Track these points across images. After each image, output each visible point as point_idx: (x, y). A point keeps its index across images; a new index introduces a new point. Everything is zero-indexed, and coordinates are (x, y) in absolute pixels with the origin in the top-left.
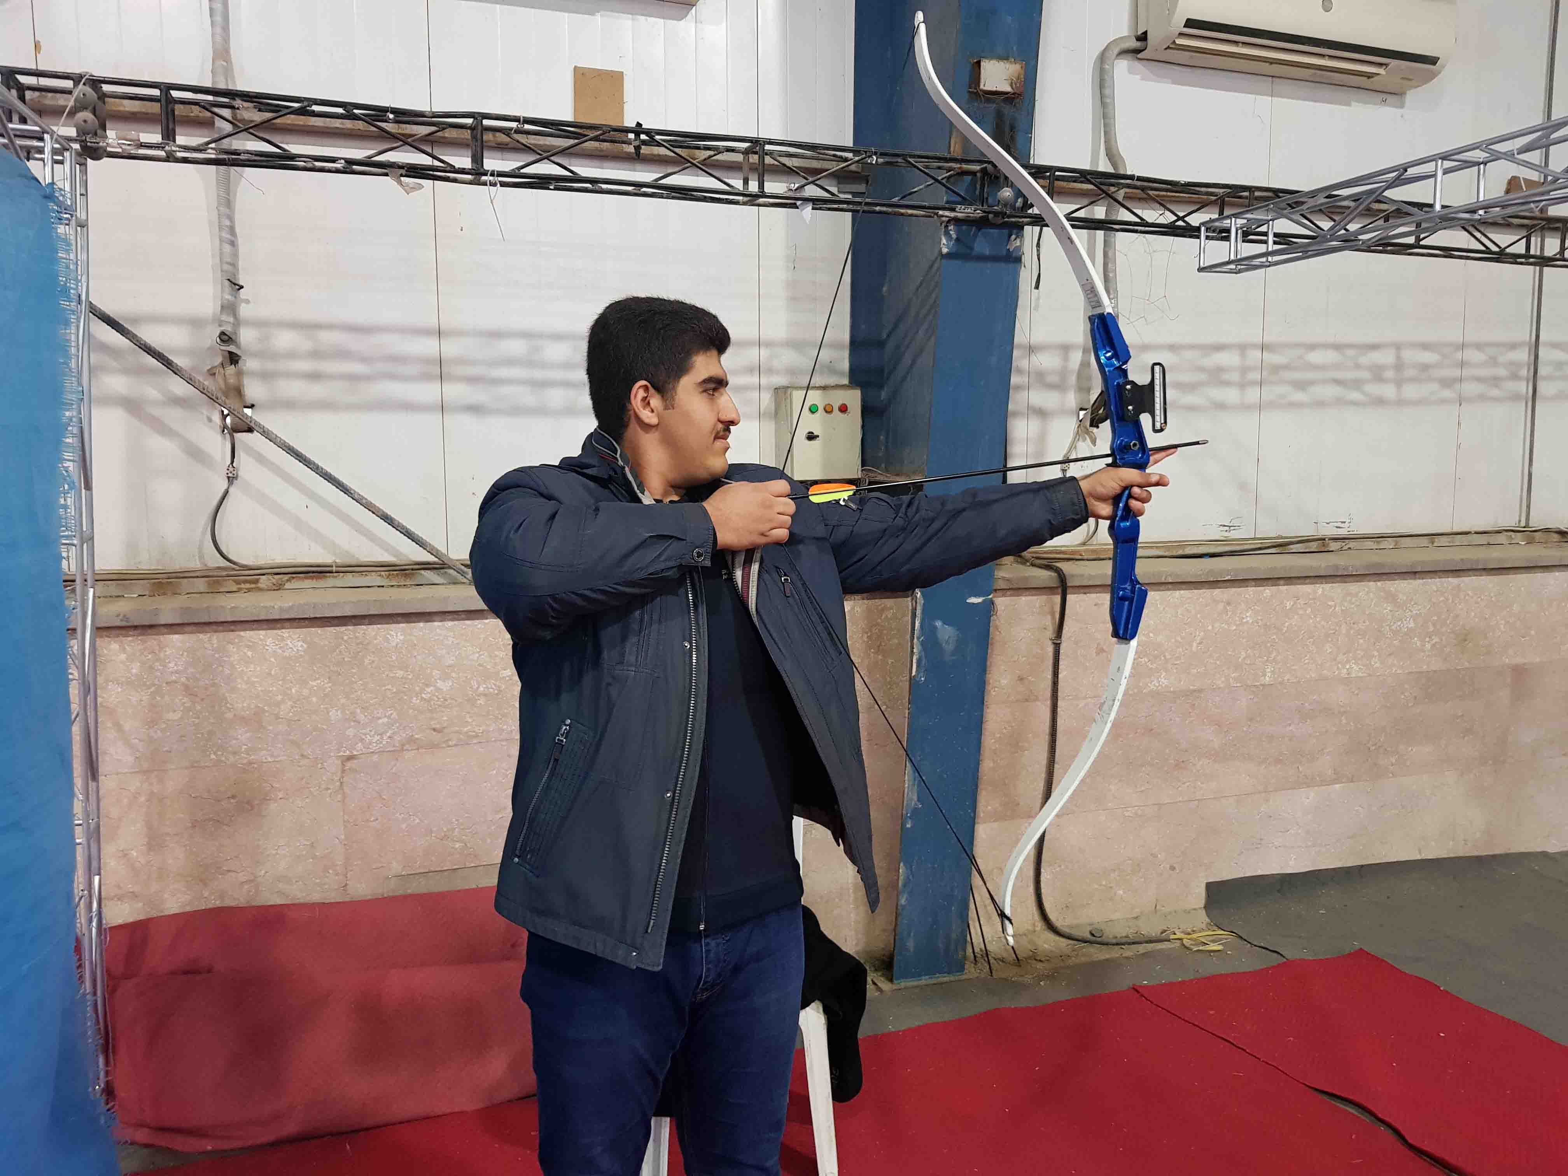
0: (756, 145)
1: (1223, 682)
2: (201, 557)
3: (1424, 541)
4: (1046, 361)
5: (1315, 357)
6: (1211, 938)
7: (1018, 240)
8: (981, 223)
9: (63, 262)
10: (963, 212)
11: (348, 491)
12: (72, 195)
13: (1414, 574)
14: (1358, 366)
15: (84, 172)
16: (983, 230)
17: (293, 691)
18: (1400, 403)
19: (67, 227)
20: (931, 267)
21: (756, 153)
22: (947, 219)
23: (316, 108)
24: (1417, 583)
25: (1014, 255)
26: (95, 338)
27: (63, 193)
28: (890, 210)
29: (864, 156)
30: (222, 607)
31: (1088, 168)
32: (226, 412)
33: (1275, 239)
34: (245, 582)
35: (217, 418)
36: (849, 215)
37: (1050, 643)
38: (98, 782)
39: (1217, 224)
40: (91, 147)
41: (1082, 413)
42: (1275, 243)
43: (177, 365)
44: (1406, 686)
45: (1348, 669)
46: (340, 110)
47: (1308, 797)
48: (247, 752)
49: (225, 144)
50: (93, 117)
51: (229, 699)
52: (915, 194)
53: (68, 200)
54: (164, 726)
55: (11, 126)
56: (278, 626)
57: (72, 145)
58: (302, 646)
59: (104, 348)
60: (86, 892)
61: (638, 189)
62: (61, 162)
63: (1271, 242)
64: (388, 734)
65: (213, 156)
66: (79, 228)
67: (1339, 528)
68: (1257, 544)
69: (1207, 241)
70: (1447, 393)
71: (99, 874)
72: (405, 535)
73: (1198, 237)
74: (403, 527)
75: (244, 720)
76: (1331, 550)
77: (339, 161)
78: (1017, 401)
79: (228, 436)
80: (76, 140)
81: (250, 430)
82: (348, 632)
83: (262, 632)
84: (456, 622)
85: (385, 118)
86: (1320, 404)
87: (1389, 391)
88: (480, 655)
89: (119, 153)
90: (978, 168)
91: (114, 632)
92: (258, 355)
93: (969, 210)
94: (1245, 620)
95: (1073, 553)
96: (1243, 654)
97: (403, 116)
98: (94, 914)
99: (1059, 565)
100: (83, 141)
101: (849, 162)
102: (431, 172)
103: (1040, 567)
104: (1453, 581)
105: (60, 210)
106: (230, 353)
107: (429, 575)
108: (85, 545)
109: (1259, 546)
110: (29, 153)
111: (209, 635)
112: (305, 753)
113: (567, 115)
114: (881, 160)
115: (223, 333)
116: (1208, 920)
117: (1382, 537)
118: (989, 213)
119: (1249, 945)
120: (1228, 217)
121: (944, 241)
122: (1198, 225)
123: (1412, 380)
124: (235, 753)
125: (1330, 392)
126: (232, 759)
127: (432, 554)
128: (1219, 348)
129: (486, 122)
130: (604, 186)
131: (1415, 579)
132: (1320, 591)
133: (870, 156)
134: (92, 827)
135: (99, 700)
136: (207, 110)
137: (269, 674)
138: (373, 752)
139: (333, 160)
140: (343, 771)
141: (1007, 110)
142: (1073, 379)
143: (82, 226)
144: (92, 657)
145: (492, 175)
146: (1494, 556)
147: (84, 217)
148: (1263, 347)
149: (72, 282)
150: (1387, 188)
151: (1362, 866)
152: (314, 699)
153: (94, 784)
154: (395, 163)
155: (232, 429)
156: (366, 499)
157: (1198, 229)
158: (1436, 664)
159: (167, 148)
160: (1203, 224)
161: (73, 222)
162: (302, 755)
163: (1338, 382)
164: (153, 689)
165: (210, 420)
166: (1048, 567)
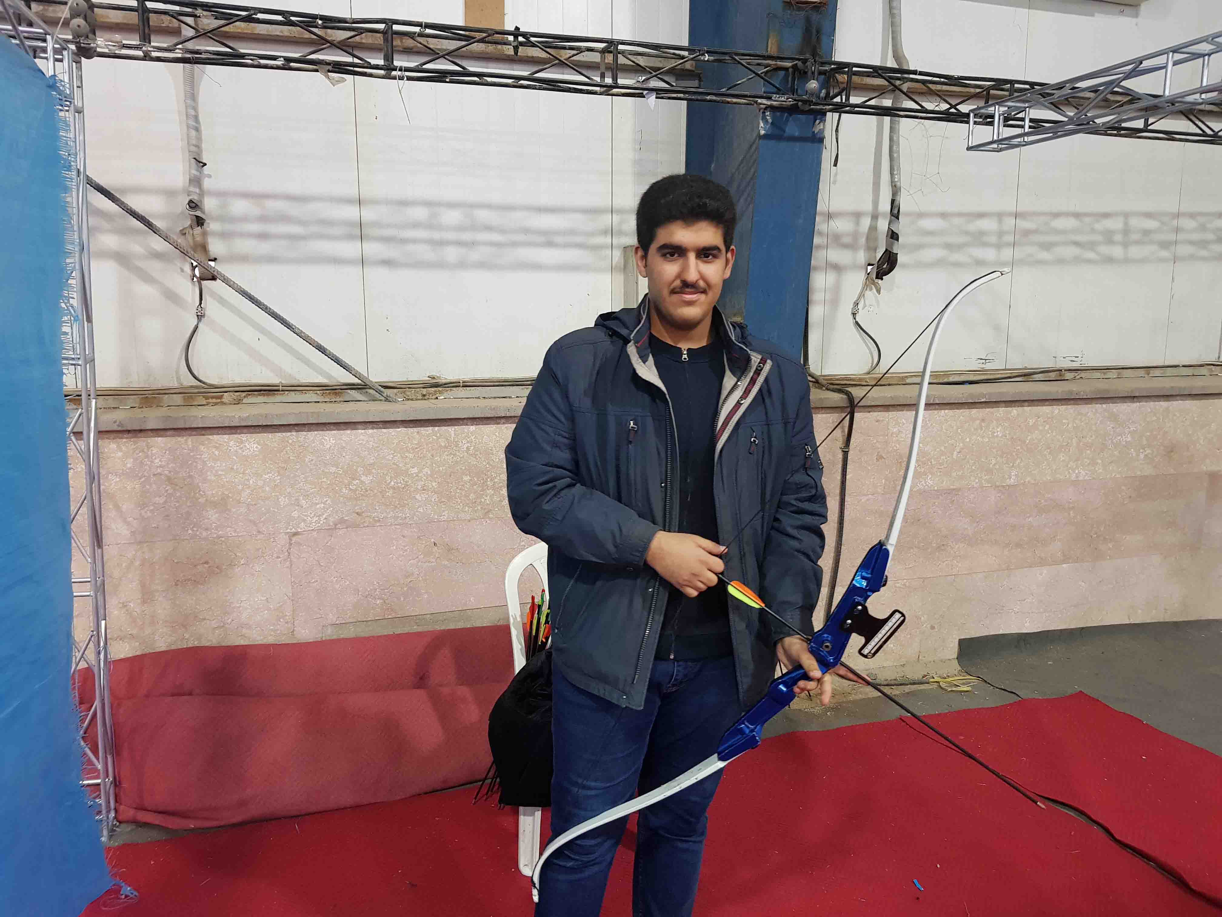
0: (611, 45)
1: (977, 483)
2: (178, 378)
3: (1142, 372)
4: (841, 226)
5: (1060, 223)
6: (961, 682)
7: (822, 124)
8: (793, 110)
9: (64, 140)
10: (779, 100)
11: (290, 326)
12: (70, 85)
13: (1133, 398)
14: (1093, 231)
15: (80, 68)
16: (794, 116)
17: (251, 482)
18: (1127, 261)
19: (67, 113)
20: (751, 146)
21: (611, 52)
22: (765, 106)
23: (260, 16)
24: (1136, 405)
25: (818, 136)
26: (91, 204)
27: (63, 83)
28: (718, 99)
29: (698, 54)
30: (195, 417)
31: (879, 64)
32: (195, 264)
33: (1031, 124)
34: (213, 398)
35: (187, 269)
36: (685, 103)
37: (840, 451)
38: (102, 548)
39: (983, 111)
40: (84, 48)
41: (870, 268)
42: (1030, 127)
43: (156, 226)
44: (1123, 488)
45: (1076, 474)
46: (279, 18)
47: (1043, 574)
48: (217, 528)
49: (190, 45)
50: (84, 22)
51: (201, 487)
52: (739, 86)
53: (68, 90)
54: (152, 508)
55: (20, 28)
56: (238, 431)
57: (69, 45)
58: (256, 447)
59: (99, 213)
60: (95, 633)
61: (517, 82)
62: (61, 60)
63: (1027, 127)
64: (324, 516)
65: (180, 55)
66: (77, 114)
67: (1074, 361)
68: (1008, 373)
69: (975, 126)
70: (1165, 254)
71: (105, 620)
72: (335, 362)
73: (968, 122)
74: (334, 356)
75: (214, 505)
76: (1066, 379)
77: (279, 59)
78: (818, 258)
79: (197, 284)
80: (72, 42)
81: (214, 278)
82: (292, 436)
83: (226, 437)
84: (375, 430)
85: (315, 24)
86: (1061, 261)
87: (1117, 251)
88: (395, 456)
89: (106, 53)
90: (790, 64)
91: (112, 435)
92: (221, 219)
93: (783, 99)
94: (995, 434)
95: (860, 380)
96: (994, 462)
97: (330, 22)
98: (102, 649)
99: (849, 389)
100: (77, 43)
101: (686, 59)
102: (352, 68)
103: (833, 391)
104: (1164, 404)
105: (61, 98)
106: (197, 217)
107: (354, 394)
108: (88, 365)
109: (1009, 375)
110: (35, 52)
111: (185, 438)
112: (261, 530)
113: (459, 21)
114: (712, 58)
115: (191, 201)
116: (959, 668)
117: (1108, 369)
118: (798, 101)
119: (992, 687)
120: (991, 105)
121: (762, 125)
122: (967, 112)
123: (1137, 242)
124: (207, 529)
125: (1071, 251)
126: (204, 534)
127: (356, 377)
128: (981, 215)
129: (396, 27)
130: (489, 79)
131: (1134, 402)
132: (1056, 411)
133: (703, 55)
134: (98, 584)
135: (102, 487)
136: (175, 18)
137: (232, 469)
138: (312, 530)
139: (274, 58)
140: (291, 544)
141: (815, 17)
142: (863, 241)
143: (79, 112)
144: (95, 453)
145: (400, 70)
146: (1198, 384)
147: (80, 105)
148: (1016, 216)
149: (72, 156)
150: (1125, 79)
151: (1083, 628)
152: (267, 489)
153: (100, 551)
154: (323, 60)
155: (200, 277)
156: (304, 333)
157: (968, 115)
158: (1148, 471)
159: (144, 48)
160: (972, 111)
161: (72, 108)
162: (259, 532)
163: (1077, 244)
164: (143, 479)
165: (182, 270)
166: (840, 391)
